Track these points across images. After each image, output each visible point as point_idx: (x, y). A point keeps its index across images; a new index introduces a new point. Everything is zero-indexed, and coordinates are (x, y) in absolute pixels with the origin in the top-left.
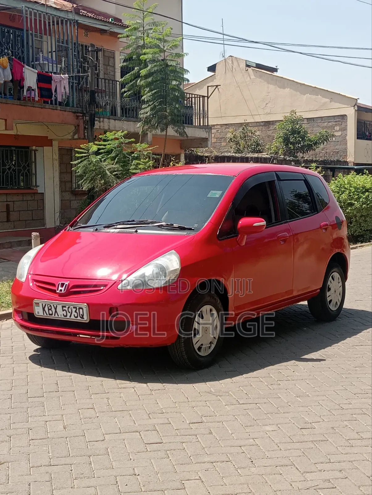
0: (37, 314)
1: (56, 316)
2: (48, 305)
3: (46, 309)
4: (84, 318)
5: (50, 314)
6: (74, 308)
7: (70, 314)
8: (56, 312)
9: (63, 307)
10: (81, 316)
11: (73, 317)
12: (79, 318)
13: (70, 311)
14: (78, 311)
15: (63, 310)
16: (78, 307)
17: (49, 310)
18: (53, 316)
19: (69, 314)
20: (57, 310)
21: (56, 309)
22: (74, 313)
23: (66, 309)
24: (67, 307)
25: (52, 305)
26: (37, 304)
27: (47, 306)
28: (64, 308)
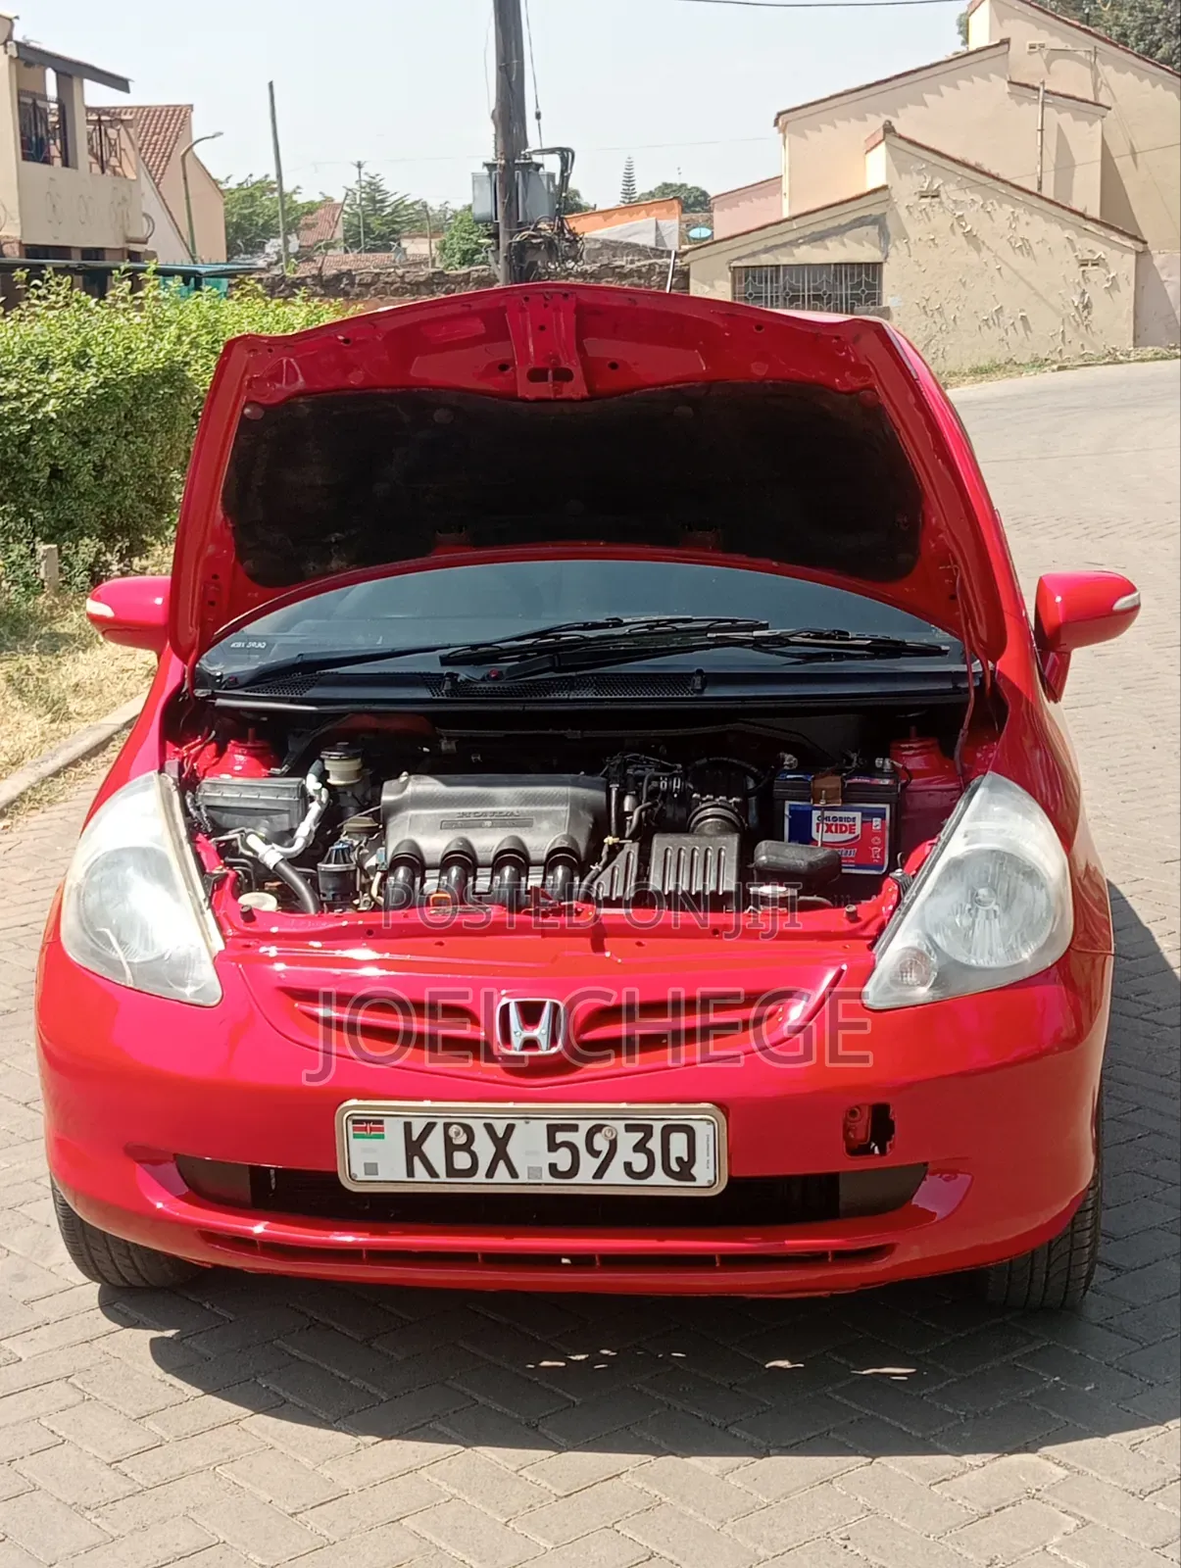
0: (361, 1176)
1: (502, 1174)
2: (447, 1126)
3: (434, 1148)
4: (693, 1179)
5: (451, 1171)
6: (629, 1128)
7: (597, 1162)
8: (501, 1154)
9: (552, 1130)
10: (675, 1167)
11: (616, 1175)
12: (659, 1177)
13: (601, 1143)
14: (654, 1144)
15: (553, 1146)
16: (658, 1127)
17: (450, 1148)
18: (480, 1176)
19: (589, 1165)
20: (512, 1149)
21: (501, 1144)
22: (625, 1152)
23: (578, 1139)
24: (585, 1126)
25: (478, 1127)
26: (371, 1126)
27: (439, 1131)
28: (560, 1137)
